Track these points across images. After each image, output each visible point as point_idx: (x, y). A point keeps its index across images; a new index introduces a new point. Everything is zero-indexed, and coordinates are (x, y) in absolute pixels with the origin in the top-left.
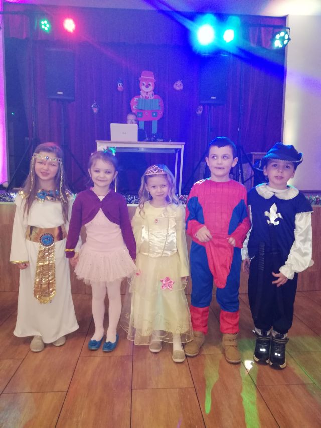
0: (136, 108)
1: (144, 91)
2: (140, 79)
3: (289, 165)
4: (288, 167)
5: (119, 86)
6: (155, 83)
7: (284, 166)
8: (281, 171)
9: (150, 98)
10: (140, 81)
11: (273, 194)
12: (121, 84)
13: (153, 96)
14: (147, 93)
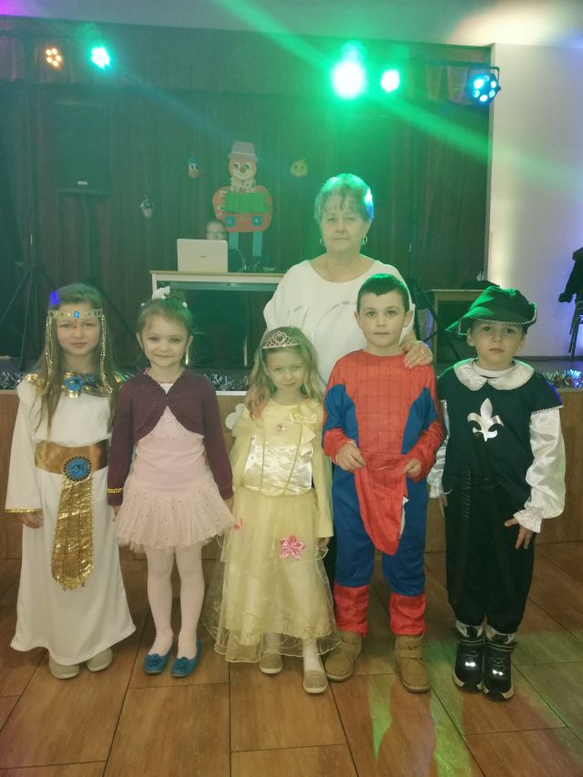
0: (222, 208)
1: (236, 177)
2: (229, 156)
3: (512, 328)
4: (510, 331)
5: (190, 167)
6: (256, 163)
7: (503, 330)
8: (498, 339)
9: (247, 191)
10: (229, 160)
11: (485, 380)
12: (194, 165)
13: (253, 187)
14: (243, 181)
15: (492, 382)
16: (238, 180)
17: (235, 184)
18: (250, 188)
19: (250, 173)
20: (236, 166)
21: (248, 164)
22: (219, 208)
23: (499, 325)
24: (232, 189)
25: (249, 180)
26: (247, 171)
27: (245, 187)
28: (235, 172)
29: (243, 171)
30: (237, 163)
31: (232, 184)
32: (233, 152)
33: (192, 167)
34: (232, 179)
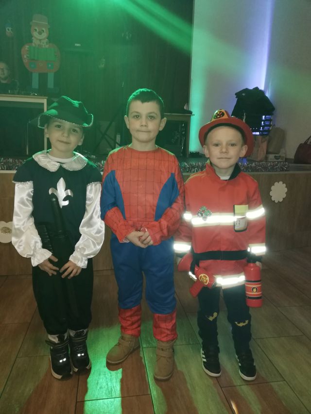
0: (27, 57)
1: (35, 38)
2: (31, 23)
3: (77, 129)
4: (74, 131)
5: (7, 30)
6: (49, 29)
7: (69, 131)
8: (66, 135)
9: (43, 47)
10: (31, 26)
11: (58, 165)
12: (10, 29)
13: (47, 44)
14: (40, 40)
15: (64, 166)
16: (37, 39)
17: (35, 42)
18: (45, 44)
19: (45, 35)
20: (36, 30)
21: (44, 29)
22: (25, 57)
23: (67, 125)
24: (33, 44)
25: (44, 39)
26: (43, 34)
27: (42, 44)
28: (35, 34)
29: (40, 33)
30: (36, 28)
31: (33, 41)
32: (33, 21)
33: (8, 30)
34: (33, 38)
